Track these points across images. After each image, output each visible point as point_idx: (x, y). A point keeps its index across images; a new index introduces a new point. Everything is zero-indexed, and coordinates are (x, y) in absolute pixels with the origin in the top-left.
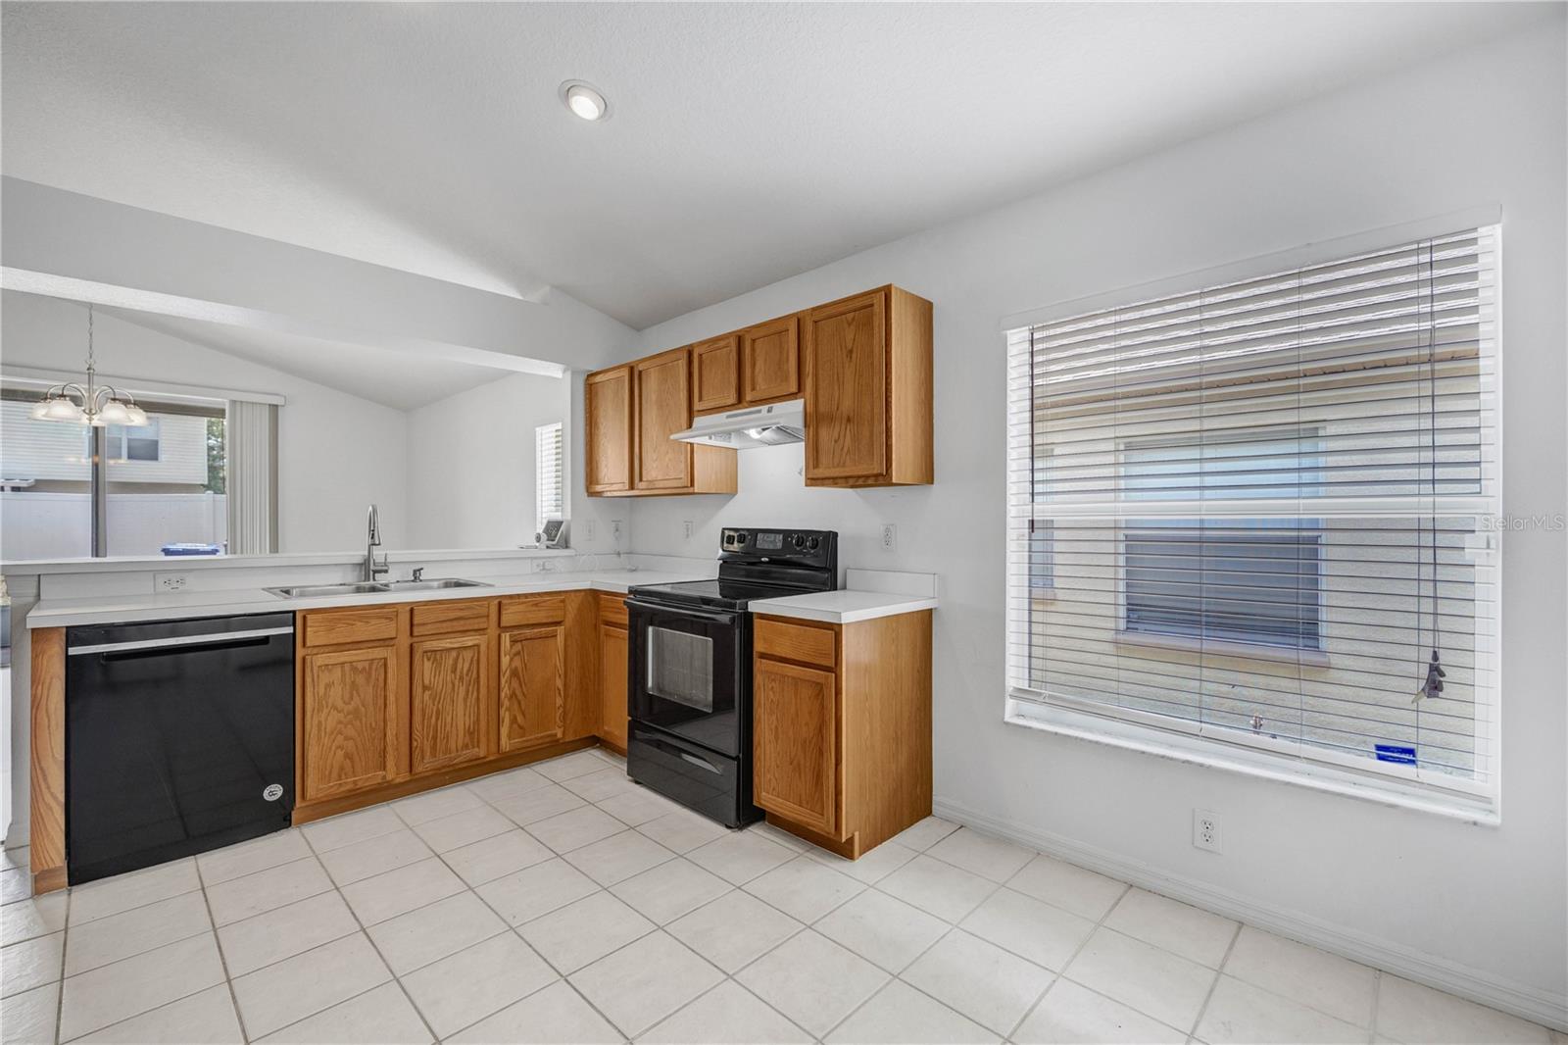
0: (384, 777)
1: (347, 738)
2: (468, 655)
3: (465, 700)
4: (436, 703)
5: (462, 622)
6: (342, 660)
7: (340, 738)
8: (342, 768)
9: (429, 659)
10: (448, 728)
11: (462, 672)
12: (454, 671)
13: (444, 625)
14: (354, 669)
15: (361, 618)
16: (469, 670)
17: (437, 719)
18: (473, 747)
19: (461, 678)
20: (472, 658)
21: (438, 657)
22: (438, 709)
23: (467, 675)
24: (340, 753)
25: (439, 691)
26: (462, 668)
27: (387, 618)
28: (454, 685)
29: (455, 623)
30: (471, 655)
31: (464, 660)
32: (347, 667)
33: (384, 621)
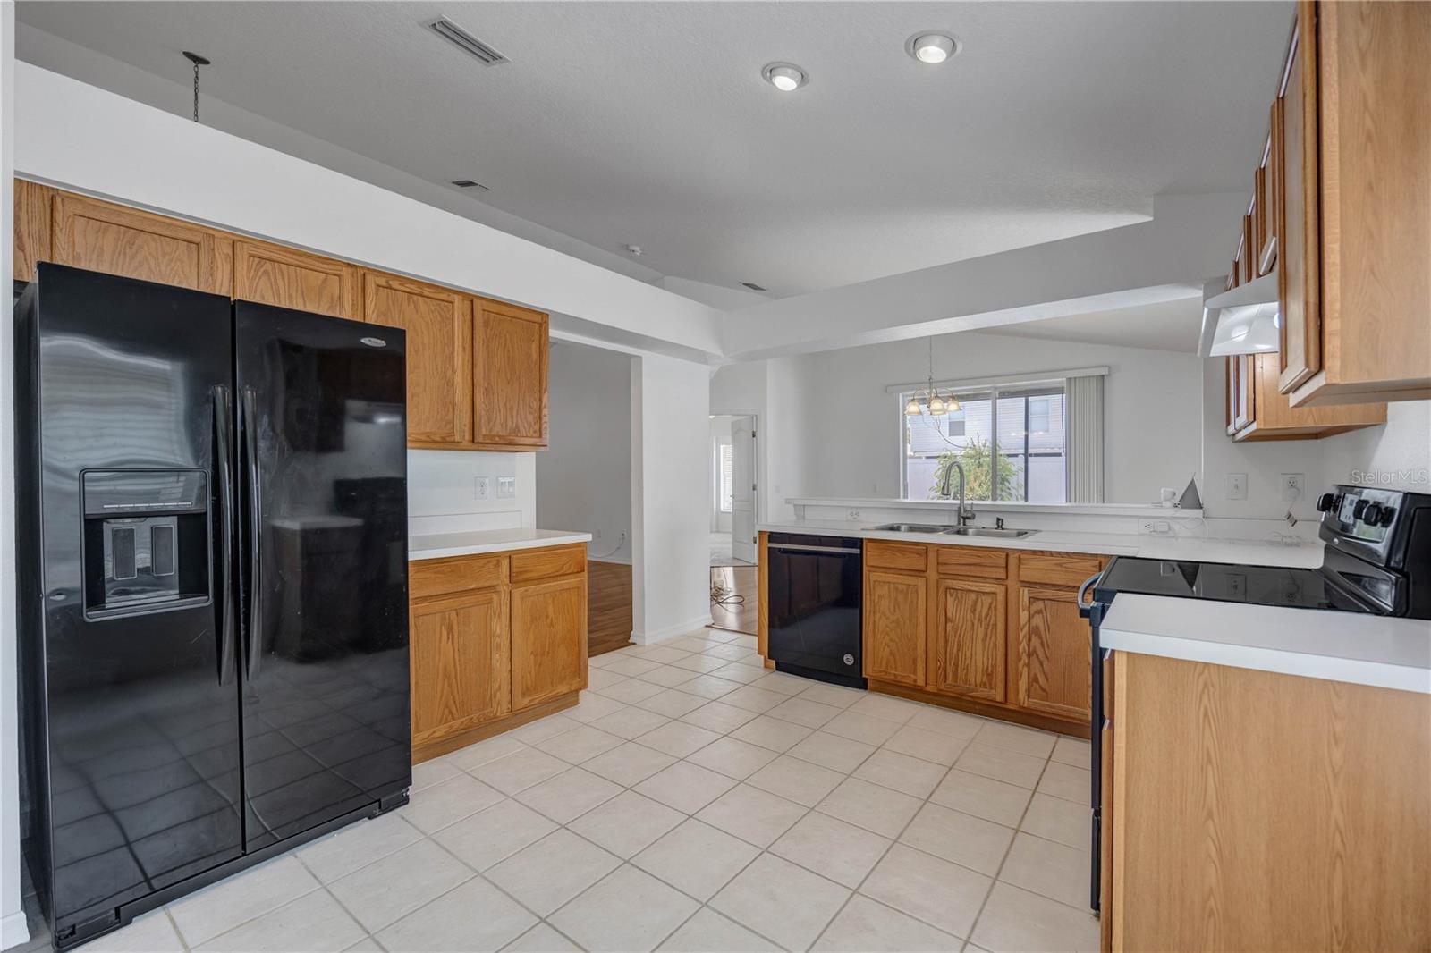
0: (915, 681)
1: (891, 640)
2: (987, 600)
3: (984, 640)
4: (957, 636)
5: (979, 569)
6: (890, 580)
7: (887, 638)
8: (888, 662)
9: (951, 596)
10: (968, 661)
11: (980, 615)
12: (974, 611)
13: (963, 568)
14: (896, 589)
15: (900, 550)
16: (987, 615)
17: (958, 650)
18: (991, 688)
19: (980, 620)
20: (991, 604)
21: (959, 595)
22: (959, 641)
23: (986, 618)
24: (887, 650)
25: (960, 625)
26: (981, 611)
27: (918, 554)
28: (973, 625)
29: (973, 568)
30: (990, 601)
31: (982, 603)
32: (892, 586)
33: (915, 555)
